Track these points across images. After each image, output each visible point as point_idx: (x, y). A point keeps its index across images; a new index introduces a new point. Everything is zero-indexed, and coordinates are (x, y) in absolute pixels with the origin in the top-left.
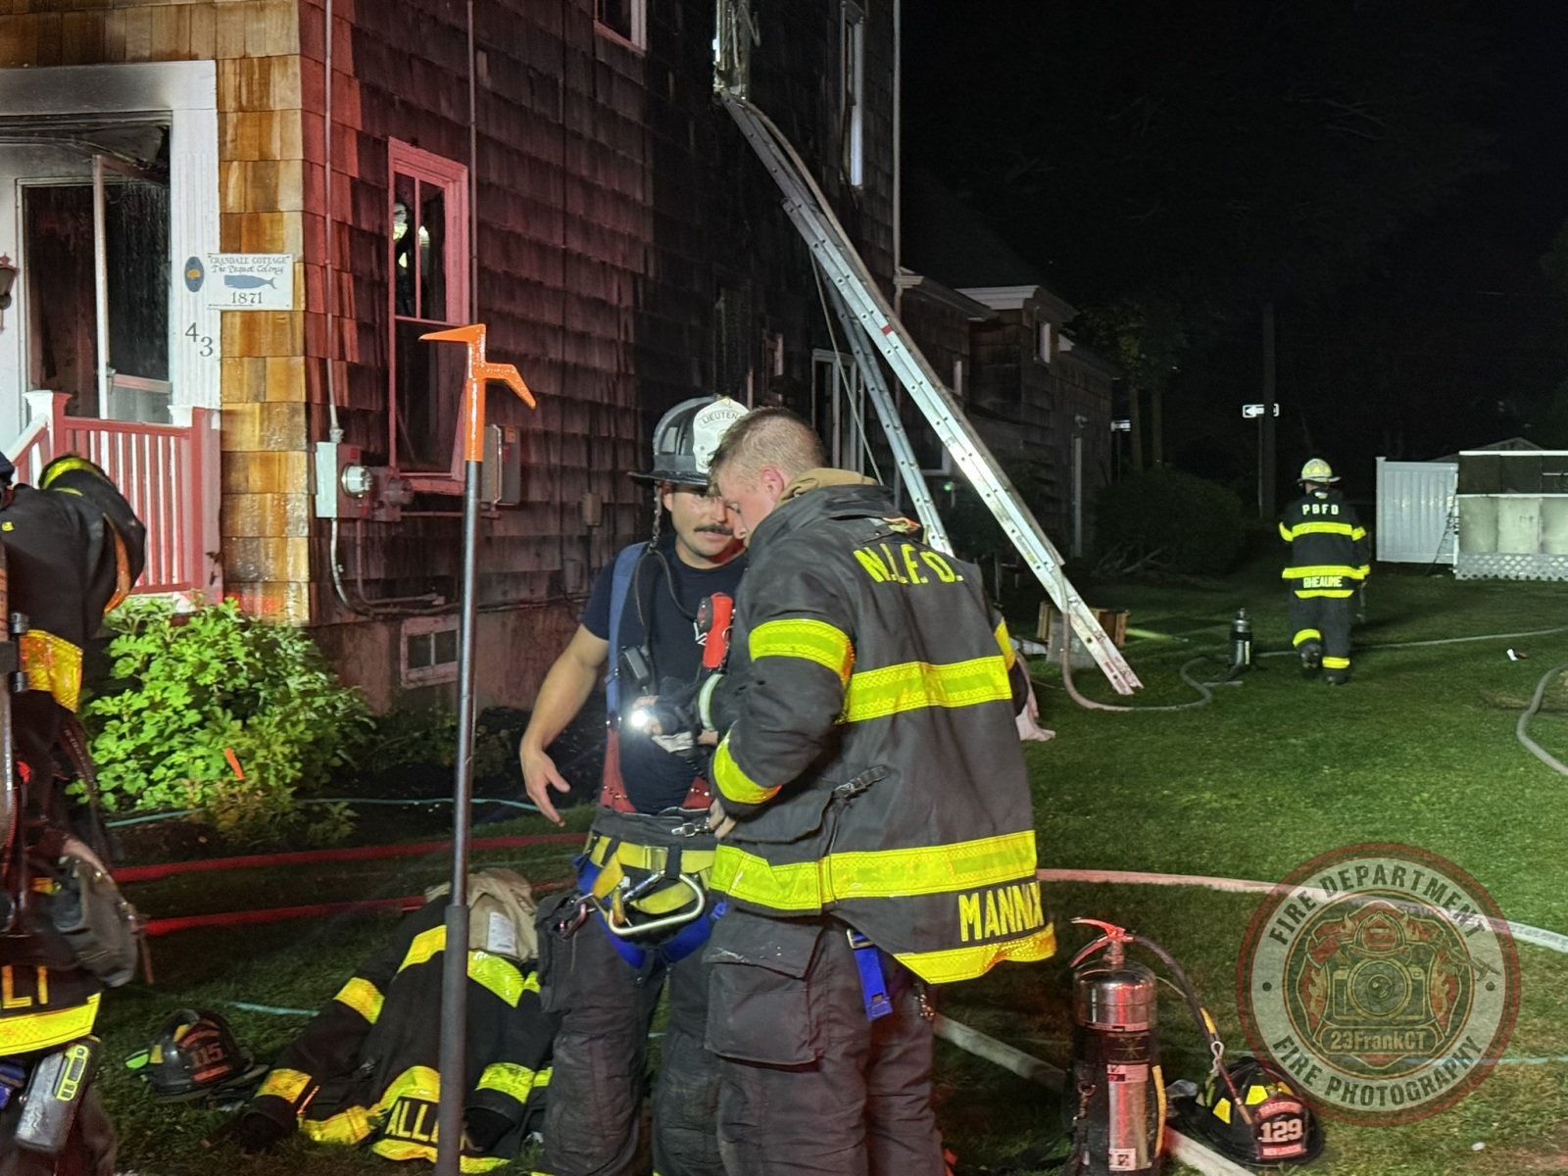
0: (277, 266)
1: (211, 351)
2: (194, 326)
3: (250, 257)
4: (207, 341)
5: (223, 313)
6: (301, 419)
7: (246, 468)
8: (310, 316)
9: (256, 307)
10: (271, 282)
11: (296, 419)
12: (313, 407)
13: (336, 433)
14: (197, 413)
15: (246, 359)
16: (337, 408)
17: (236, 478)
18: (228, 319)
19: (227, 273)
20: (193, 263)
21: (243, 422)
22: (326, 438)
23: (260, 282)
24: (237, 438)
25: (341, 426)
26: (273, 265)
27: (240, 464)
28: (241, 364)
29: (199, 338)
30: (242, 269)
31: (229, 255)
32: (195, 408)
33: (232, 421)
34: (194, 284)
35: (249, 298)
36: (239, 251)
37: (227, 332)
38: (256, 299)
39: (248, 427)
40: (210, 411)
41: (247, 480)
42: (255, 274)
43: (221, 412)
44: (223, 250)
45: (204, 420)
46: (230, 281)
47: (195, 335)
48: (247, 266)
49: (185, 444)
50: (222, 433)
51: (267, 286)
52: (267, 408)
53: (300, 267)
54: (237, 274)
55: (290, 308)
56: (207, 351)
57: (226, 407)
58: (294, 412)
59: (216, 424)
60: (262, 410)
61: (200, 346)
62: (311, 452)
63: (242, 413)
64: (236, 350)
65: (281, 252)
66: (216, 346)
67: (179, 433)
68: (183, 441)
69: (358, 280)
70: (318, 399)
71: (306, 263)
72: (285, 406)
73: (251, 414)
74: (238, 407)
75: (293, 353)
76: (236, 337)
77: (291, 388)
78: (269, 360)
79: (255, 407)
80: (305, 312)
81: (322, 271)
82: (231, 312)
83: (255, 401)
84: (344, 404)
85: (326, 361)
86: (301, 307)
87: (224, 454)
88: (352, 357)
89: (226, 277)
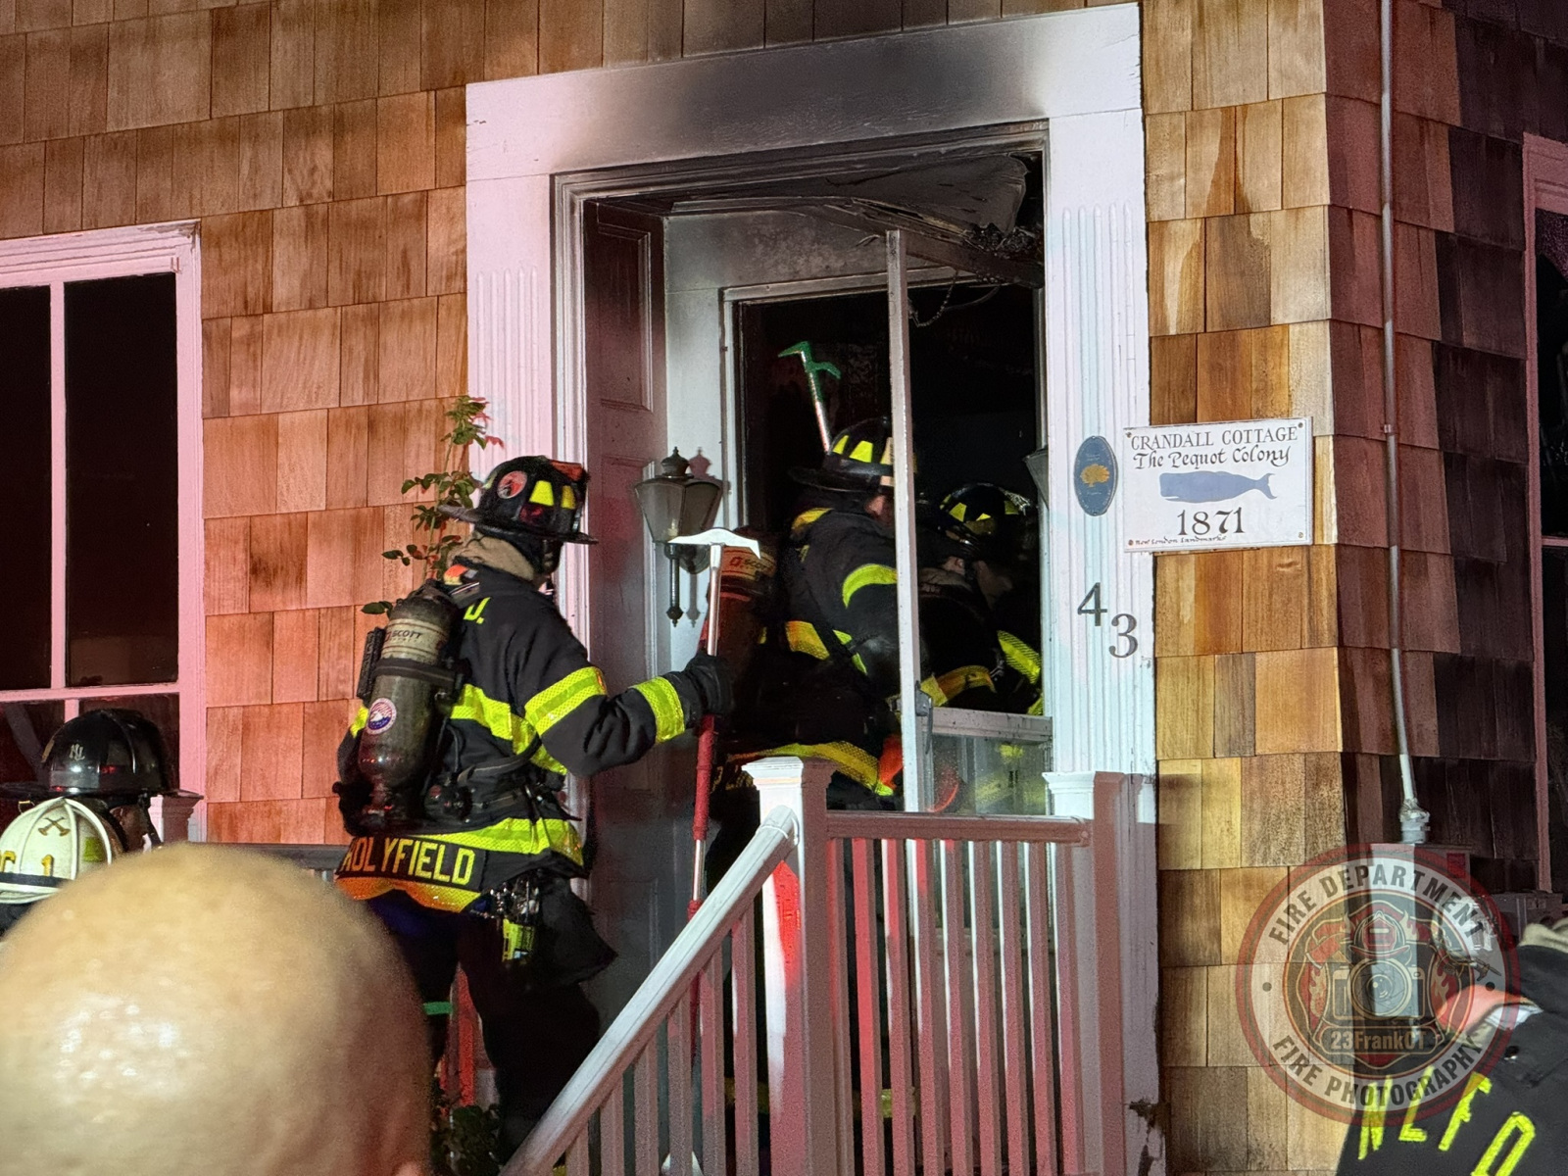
0: (1277, 446)
1: (1134, 644)
2: (1096, 589)
3: (1216, 430)
4: (1124, 623)
5: (1157, 559)
6: (1333, 792)
7: (1214, 910)
8: (1349, 554)
9: (1231, 541)
10: (1263, 485)
11: (1324, 791)
12: (1360, 759)
13: (1414, 823)
14: (1106, 787)
15: (1210, 661)
16: (1415, 762)
17: (1194, 930)
18: (1169, 569)
20: (1095, 454)
21: (1205, 802)
22: (1393, 833)
23: (1240, 485)
24: (1194, 839)
25: (1425, 806)
26: (1268, 446)
27: (1200, 900)
28: (1200, 671)
29: (1106, 618)
30: (1204, 459)
31: (1171, 430)
32: (1098, 775)
33: (1180, 801)
34: (1095, 497)
35: (1215, 522)
36: (1192, 419)
37: (1166, 600)
38: (1231, 524)
40: (1134, 780)
41: (1215, 933)
42: (1229, 467)
43: (1157, 782)
44: (1158, 418)
45: (1120, 801)
46: (1173, 487)
47: (1098, 612)
48: (1209, 451)
49: (1080, 860)
50: (1158, 825)
51: (1255, 494)
52: (1257, 767)
53: (1327, 447)
54: (1190, 469)
55: (1307, 540)
56: (1124, 646)
57: (1167, 770)
58: (1316, 775)
59: (1146, 813)
60: (1246, 774)
61: (1110, 634)
63: (1205, 783)
64: (1188, 642)
65: (1287, 414)
66: (1144, 634)
67: (1066, 833)
68: (1078, 853)
69: (1454, 462)
70: (1370, 743)
71: (1339, 436)
72: (1298, 763)
73: (1224, 784)
74: (1192, 769)
75: (1315, 642)
76: (1188, 612)
77: (1309, 722)
78: (1259, 657)
79: (1232, 768)
80: (1338, 546)
81: (1375, 450)
82: (1175, 554)
83: (1230, 754)
84: (1431, 750)
85: (1388, 653)
86: (1331, 536)
87: (1162, 876)
88: (1445, 643)
89: (1164, 478)
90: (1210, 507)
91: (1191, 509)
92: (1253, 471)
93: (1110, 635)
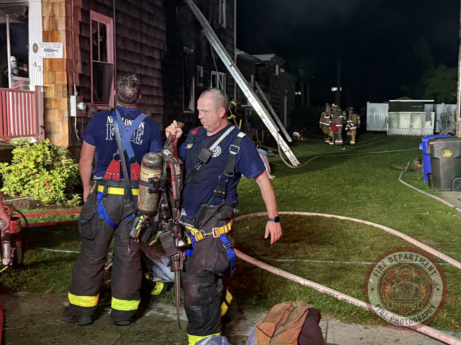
0: (59, 46)
1: (40, 70)
2: (36, 63)
3: (51, 43)
4: (39, 67)
5: (44, 59)
6: (66, 89)
7: (51, 103)
8: (68, 60)
9: (53, 57)
10: (57, 51)
12: (69, 86)
13: (76, 93)
14: (37, 87)
15: (50, 72)
16: (76, 86)
17: (48, 105)
18: (45, 60)
19: (45, 48)
20: (35, 45)
21: (50, 89)
22: (73, 95)
23: (54, 50)
24: (48, 94)
25: (77, 91)
26: (57, 46)
27: (49, 102)
28: (49, 74)
29: (37, 66)
30: (49, 47)
31: (45, 43)
32: (36, 86)
33: (47, 89)
34: (35, 51)
35: (51, 55)
36: (48, 42)
37: (45, 64)
38: (53, 55)
39: (51, 91)
40: (40, 86)
41: (51, 106)
43: (44, 87)
44: (43, 41)
45: (39, 89)
46: (46, 50)
47: (36, 65)
49: (34, 95)
50: (44, 93)
51: (56, 52)
52: (56, 86)
53: (65, 46)
55: (62, 58)
56: (39, 70)
57: (45, 85)
58: (63, 87)
59: (42, 90)
62: (69, 98)
63: (50, 87)
64: (47, 70)
65: (60, 42)
66: (42, 68)
67: (32, 92)
68: (33, 95)
69: (81, 50)
70: (70, 83)
71: (67, 45)
72: (61, 85)
73: (52, 87)
74: (48, 85)
75: (63, 70)
76: (47, 66)
77: (63, 80)
78: (57, 72)
79: (53, 86)
80: (67, 59)
81: (71, 47)
82: (46, 59)
83: (53, 84)
84: (78, 85)
85: (73, 73)
86: (65, 57)
87: (44, 99)
88: (80, 72)
89: (44, 49)
90: (50, 53)
91: (48, 53)
92: (56, 49)
93: (37, 68)
